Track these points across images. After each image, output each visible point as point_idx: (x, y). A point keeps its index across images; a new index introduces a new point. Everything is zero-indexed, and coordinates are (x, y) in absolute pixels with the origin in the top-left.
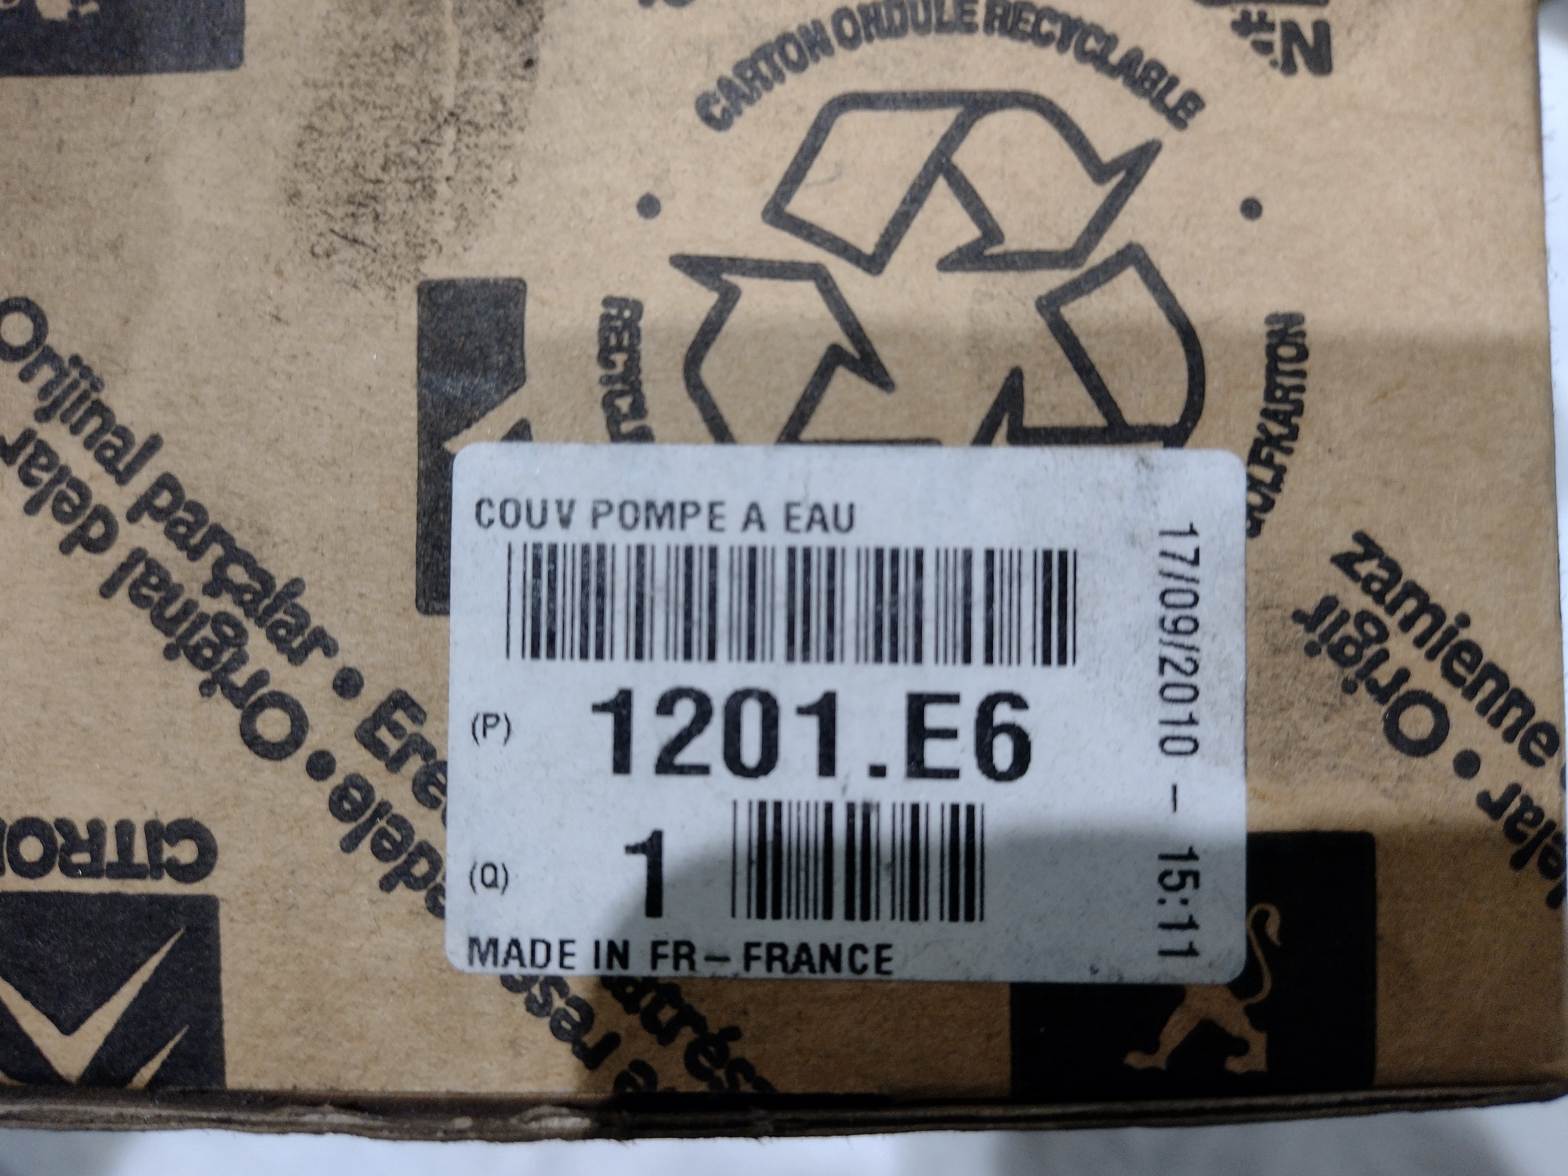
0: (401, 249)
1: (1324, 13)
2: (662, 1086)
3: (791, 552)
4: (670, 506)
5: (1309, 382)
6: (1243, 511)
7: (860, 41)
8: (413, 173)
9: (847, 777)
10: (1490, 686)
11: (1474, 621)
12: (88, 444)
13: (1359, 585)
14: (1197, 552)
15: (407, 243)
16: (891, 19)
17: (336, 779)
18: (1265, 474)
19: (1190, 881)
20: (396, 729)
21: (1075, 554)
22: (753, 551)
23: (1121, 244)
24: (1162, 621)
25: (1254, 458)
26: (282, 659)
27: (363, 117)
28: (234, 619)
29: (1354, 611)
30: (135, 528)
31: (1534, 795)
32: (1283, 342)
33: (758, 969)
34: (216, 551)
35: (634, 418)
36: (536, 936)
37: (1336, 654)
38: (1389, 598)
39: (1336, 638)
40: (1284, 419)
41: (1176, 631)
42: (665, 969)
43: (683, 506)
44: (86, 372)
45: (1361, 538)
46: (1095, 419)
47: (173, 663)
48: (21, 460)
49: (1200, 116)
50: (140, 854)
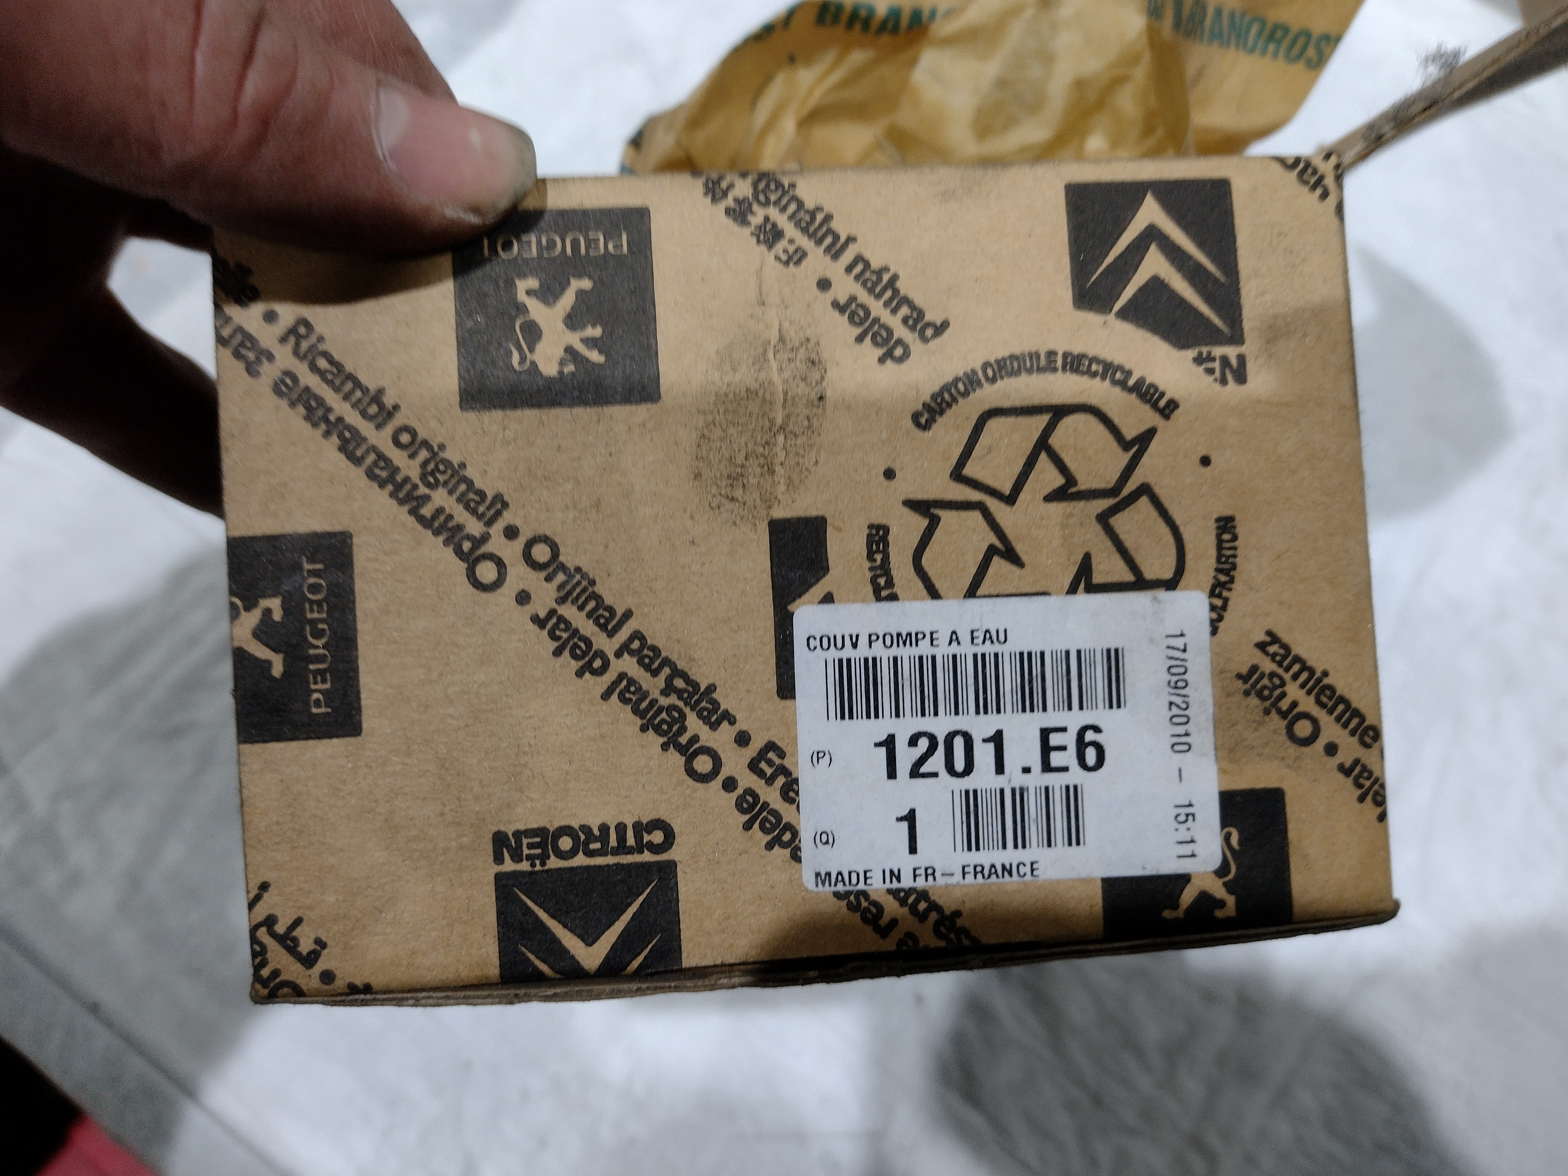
0: (758, 502)
1: (1242, 349)
2: (922, 944)
3: (975, 656)
4: (909, 634)
5: (1239, 552)
6: (1208, 623)
7: (997, 380)
8: (762, 461)
9: (1011, 774)
10: (1341, 707)
11: (1331, 674)
12: (589, 616)
13: (1269, 658)
14: (1185, 645)
15: (761, 500)
16: (1013, 368)
17: (740, 791)
18: (1218, 602)
19: (1190, 818)
20: (770, 763)
21: (1123, 649)
22: (954, 657)
23: (1138, 484)
24: (1169, 682)
25: (1212, 594)
26: (706, 728)
27: (732, 430)
28: (678, 707)
29: (1267, 671)
30: (620, 661)
31: (1368, 763)
32: (1224, 532)
33: (970, 878)
34: (667, 671)
35: (888, 588)
36: (851, 869)
37: (1259, 695)
38: (1285, 663)
39: (1259, 686)
40: (1227, 572)
41: (1176, 688)
42: (921, 883)
43: (917, 634)
44: (584, 576)
45: (1269, 633)
46: (1129, 577)
47: (645, 734)
48: (549, 626)
49: (1177, 412)
50: (631, 841)
